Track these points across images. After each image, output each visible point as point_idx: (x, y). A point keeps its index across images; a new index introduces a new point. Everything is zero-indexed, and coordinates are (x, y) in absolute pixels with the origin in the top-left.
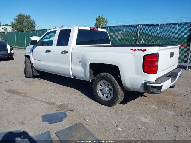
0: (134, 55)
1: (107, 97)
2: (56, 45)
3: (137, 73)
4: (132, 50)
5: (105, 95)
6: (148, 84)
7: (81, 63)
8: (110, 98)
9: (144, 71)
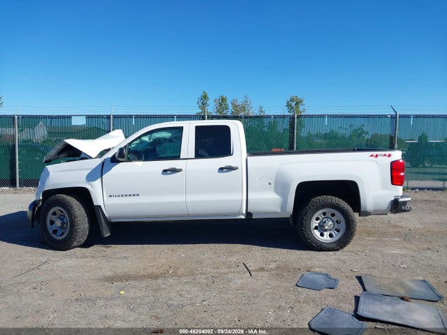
0: (377, 163)
1: (331, 236)
2: (194, 157)
3: (384, 188)
4: (372, 156)
5: (325, 233)
6: (400, 200)
7: (273, 185)
8: (337, 236)
9: (392, 184)
